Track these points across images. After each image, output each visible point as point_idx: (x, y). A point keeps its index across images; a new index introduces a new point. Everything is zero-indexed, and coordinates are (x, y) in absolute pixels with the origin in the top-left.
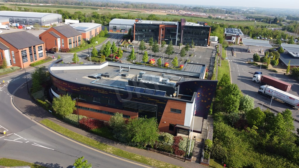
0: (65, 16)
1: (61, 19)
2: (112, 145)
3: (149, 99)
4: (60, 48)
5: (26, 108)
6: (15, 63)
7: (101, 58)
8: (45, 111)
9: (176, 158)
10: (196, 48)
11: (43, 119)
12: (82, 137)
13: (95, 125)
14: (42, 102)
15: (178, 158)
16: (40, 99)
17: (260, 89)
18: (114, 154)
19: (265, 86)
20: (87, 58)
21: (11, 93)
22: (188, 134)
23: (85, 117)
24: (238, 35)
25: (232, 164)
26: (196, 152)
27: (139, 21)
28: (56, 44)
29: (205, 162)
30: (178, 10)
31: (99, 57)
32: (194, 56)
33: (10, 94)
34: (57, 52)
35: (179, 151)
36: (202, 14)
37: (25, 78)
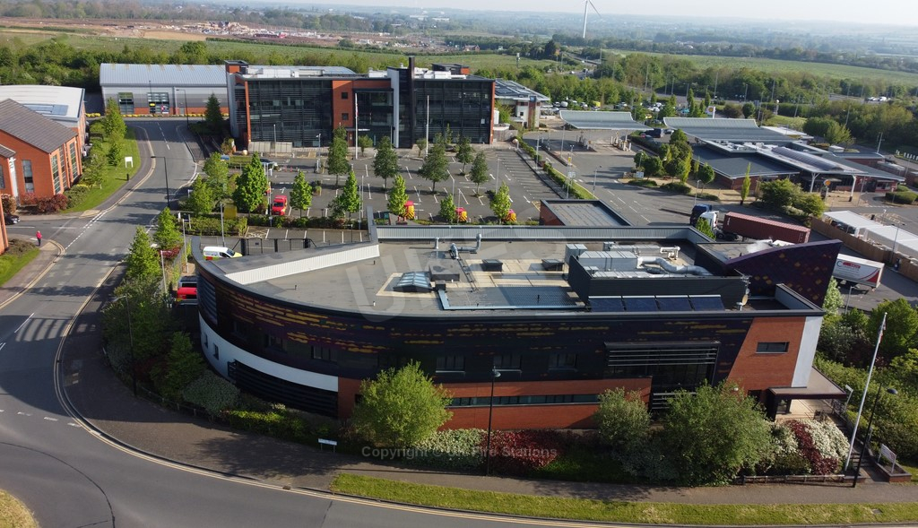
2: (642, 498)
9: (825, 483)
11: (329, 475)
12: (530, 499)
14: (257, 416)
15: (829, 483)
16: (240, 408)
18: (680, 524)
24: (532, 99)
27: (250, 70)
28: (5, 184)
30: (222, 20)
33: (61, 417)
36: (308, 34)
37: (28, 338)
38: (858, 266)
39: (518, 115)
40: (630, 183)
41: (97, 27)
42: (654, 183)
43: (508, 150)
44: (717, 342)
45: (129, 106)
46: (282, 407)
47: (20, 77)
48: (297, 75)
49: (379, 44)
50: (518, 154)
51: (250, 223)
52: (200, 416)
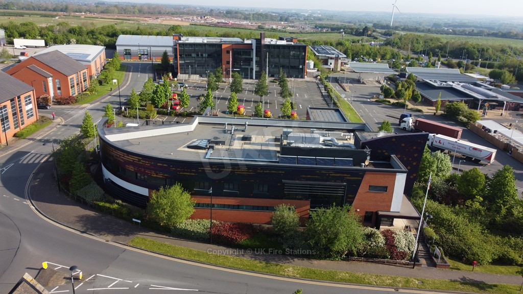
1: (3, 39)
2: (288, 263)
3: (333, 175)
4: (54, 98)
5: (80, 221)
7: (146, 110)
8: (121, 222)
9: (397, 265)
11: (131, 237)
13: (243, 233)
14: (107, 205)
15: (400, 265)
16: (101, 201)
18: (302, 278)
19: (432, 135)
20: (121, 113)
21: (21, 195)
22: (392, 225)
24: (337, 56)
25: (480, 259)
32: (295, 95)
33: (22, 199)
34: (51, 106)
35: (400, 252)
36: (245, 23)
37: (25, 162)
38: (480, 150)
39: (329, 64)
40: (376, 101)
41: (141, 18)
42: (389, 102)
43: (313, 82)
44: (345, 184)
45: (129, 56)
46: (120, 202)
47: (85, 41)
48: (205, 42)
49: (279, 28)
50: (318, 84)
51: (158, 113)
52: (84, 204)
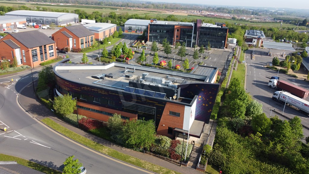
0: (81, 16)
1: (77, 19)
2: (109, 146)
4: (72, 48)
5: (29, 106)
6: (25, 61)
7: (111, 58)
8: (47, 110)
9: (172, 162)
10: (212, 51)
11: (45, 117)
12: (80, 136)
13: (94, 126)
14: (45, 101)
15: (174, 163)
16: (44, 98)
17: (275, 94)
18: (109, 155)
19: (280, 92)
20: (97, 59)
23: (85, 117)
24: (259, 37)
26: (193, 157)
27: (154, 22)
28: (68, 44)
29: (201, 167)
30: (200, 10)
31: (109, 58)
32: (209, 58)
33: (17, 92)
34: (69, 52)
35: (176, 155)
37: (33, 77)
39: (253, 42)
40: (267, 67)
42: (276, 68)
43: (228, 52)
47: (116, 22)
52: (38, 100)
